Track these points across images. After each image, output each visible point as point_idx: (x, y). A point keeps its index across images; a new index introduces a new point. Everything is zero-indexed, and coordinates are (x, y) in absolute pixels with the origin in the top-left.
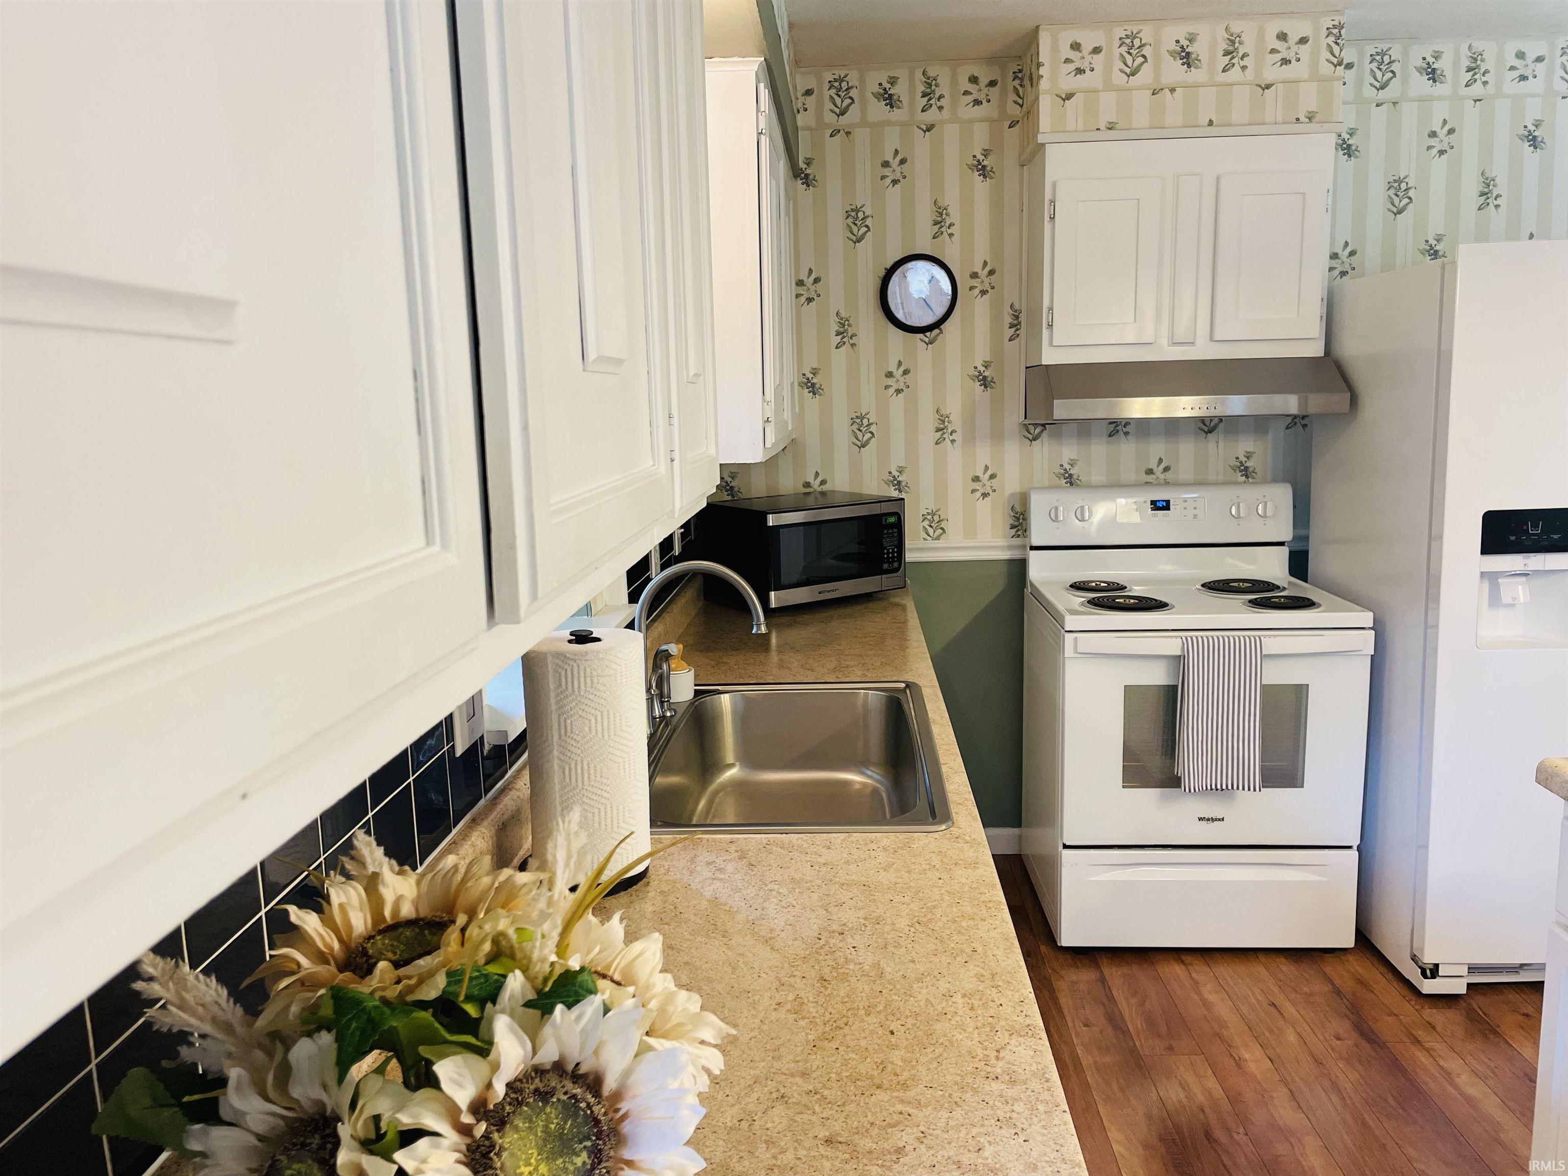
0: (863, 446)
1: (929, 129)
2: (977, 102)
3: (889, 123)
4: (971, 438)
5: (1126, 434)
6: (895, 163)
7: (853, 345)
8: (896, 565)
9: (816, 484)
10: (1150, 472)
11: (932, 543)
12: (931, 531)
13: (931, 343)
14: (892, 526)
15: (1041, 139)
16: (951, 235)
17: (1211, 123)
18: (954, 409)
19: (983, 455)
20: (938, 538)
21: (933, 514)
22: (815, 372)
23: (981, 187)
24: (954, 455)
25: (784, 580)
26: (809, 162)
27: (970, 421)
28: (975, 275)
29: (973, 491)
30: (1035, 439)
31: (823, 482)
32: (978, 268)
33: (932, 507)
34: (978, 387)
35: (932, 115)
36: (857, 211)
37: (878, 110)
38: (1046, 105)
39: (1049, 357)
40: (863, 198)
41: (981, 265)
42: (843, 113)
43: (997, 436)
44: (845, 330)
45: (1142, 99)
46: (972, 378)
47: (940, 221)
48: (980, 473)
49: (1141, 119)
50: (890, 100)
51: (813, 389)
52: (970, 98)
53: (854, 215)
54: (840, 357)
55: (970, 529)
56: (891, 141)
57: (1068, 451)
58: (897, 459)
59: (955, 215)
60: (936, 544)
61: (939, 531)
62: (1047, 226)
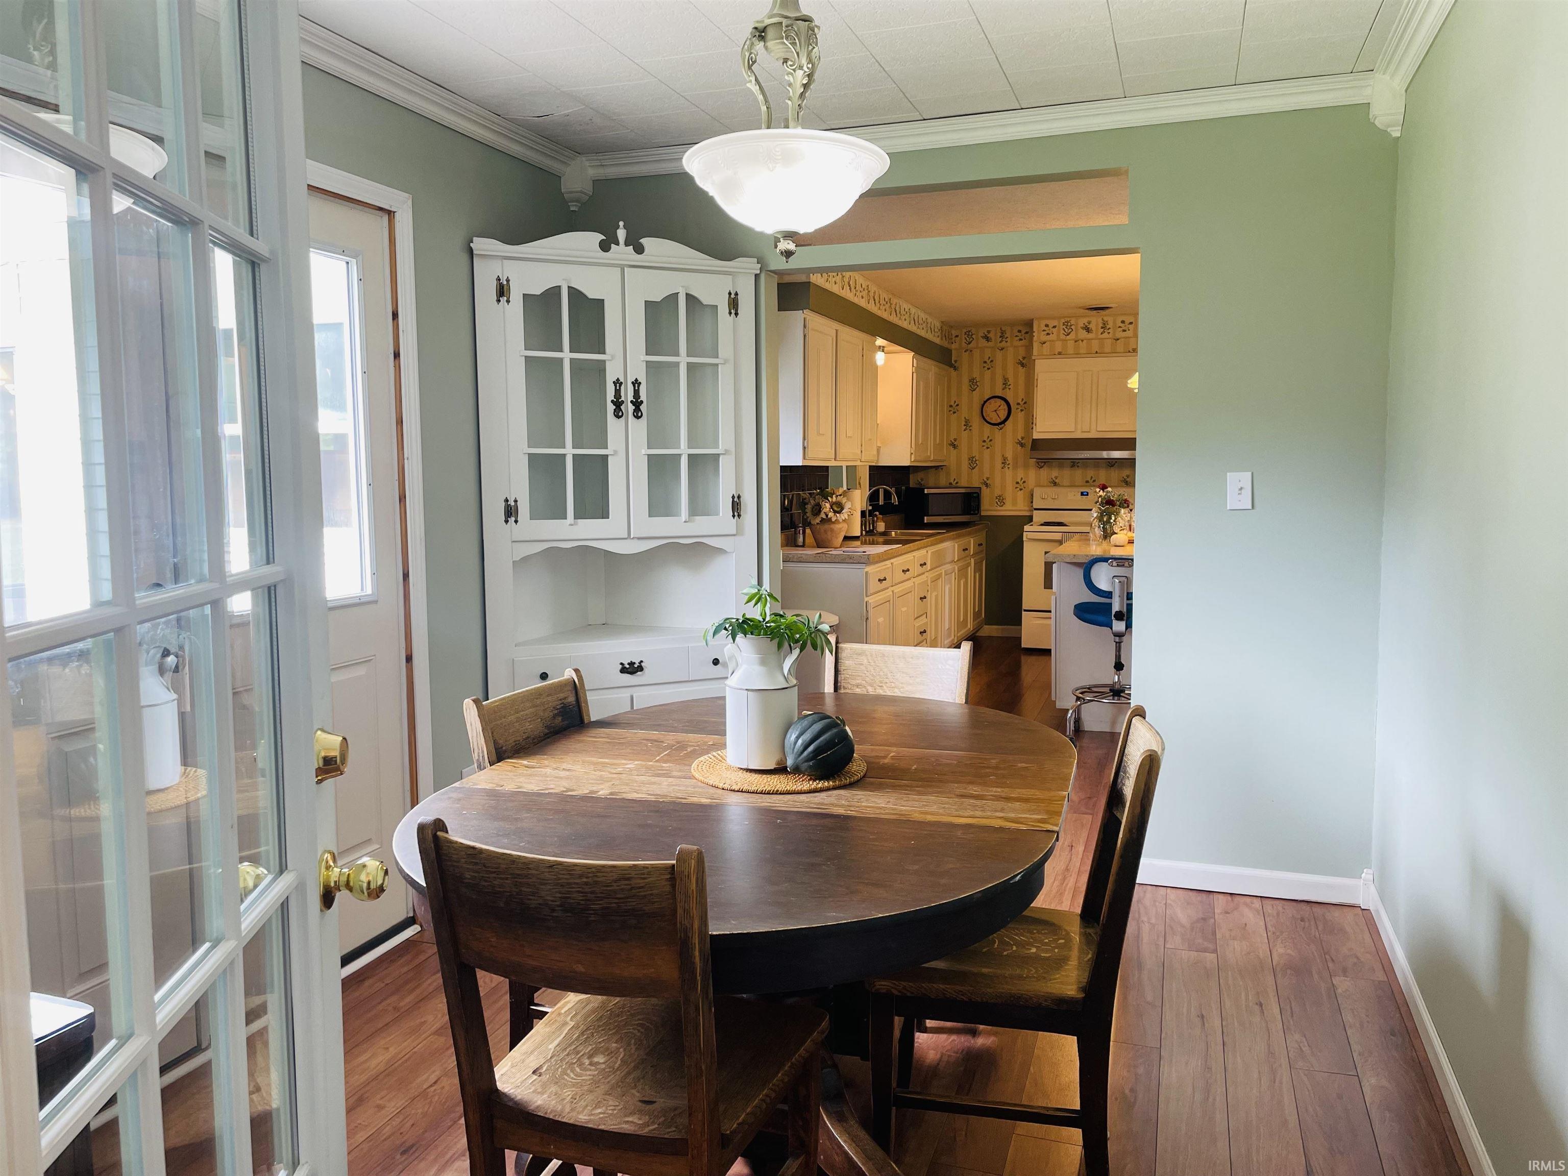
0: (973, 469)
1: (1002, 349)
2: (1021, 340)
3: (987, 347)
4: (1015, 467)
5: (1078, 466)
6: (988, 362)
7: (970, 430)
8: (976, 512)
9: (954, 483)
10: (1087, 482)
11: (999, 508)
12: (999, 503)
13: (1001, 429)
14: (975, 497)
15: (1033, 358)
16: (1010, 389)
17: (1097, 352)
18: (1009, 455)
19: (1020, 474)
20: (1002, 506)
21: (1000, 496)
22: (955, 440)
23: (1021, 370)
24: (1009, 473)
25: (930, 514)
26: (956, 361)
27: (1015, 458)
28: (1018, 404)
29: (1016, 488)
30: (1041, 468)
31: (957, 483)
32: (1020, 401)
33: (1000, 493)
34: (1019, 447)
35: (1003, 344)
36: (974, 379)
37: (983, 342)
38: (1036, 345)
39: (1036, 436)
40: (976, 375)
41: (1021, 400)
42: (969, 344)
43: (1026, 466)
44: (967, 424)
45: (1071, 344)
46: (1017, 443)
47: (1005, 383)
48: (1019, 480)
49: (1071, 351)
50: (987, 339)
51: (954, 446)
52: (1018, 338)
53: (972, 381)
54: (965, 434)
55: (1015, 503)
56: (988, 354)
57: (1055, 473)
58: (987, 475)
59: (1011, 381)
60: (1001, 508)
61: (1002, 503)
62: (1035, 388)
